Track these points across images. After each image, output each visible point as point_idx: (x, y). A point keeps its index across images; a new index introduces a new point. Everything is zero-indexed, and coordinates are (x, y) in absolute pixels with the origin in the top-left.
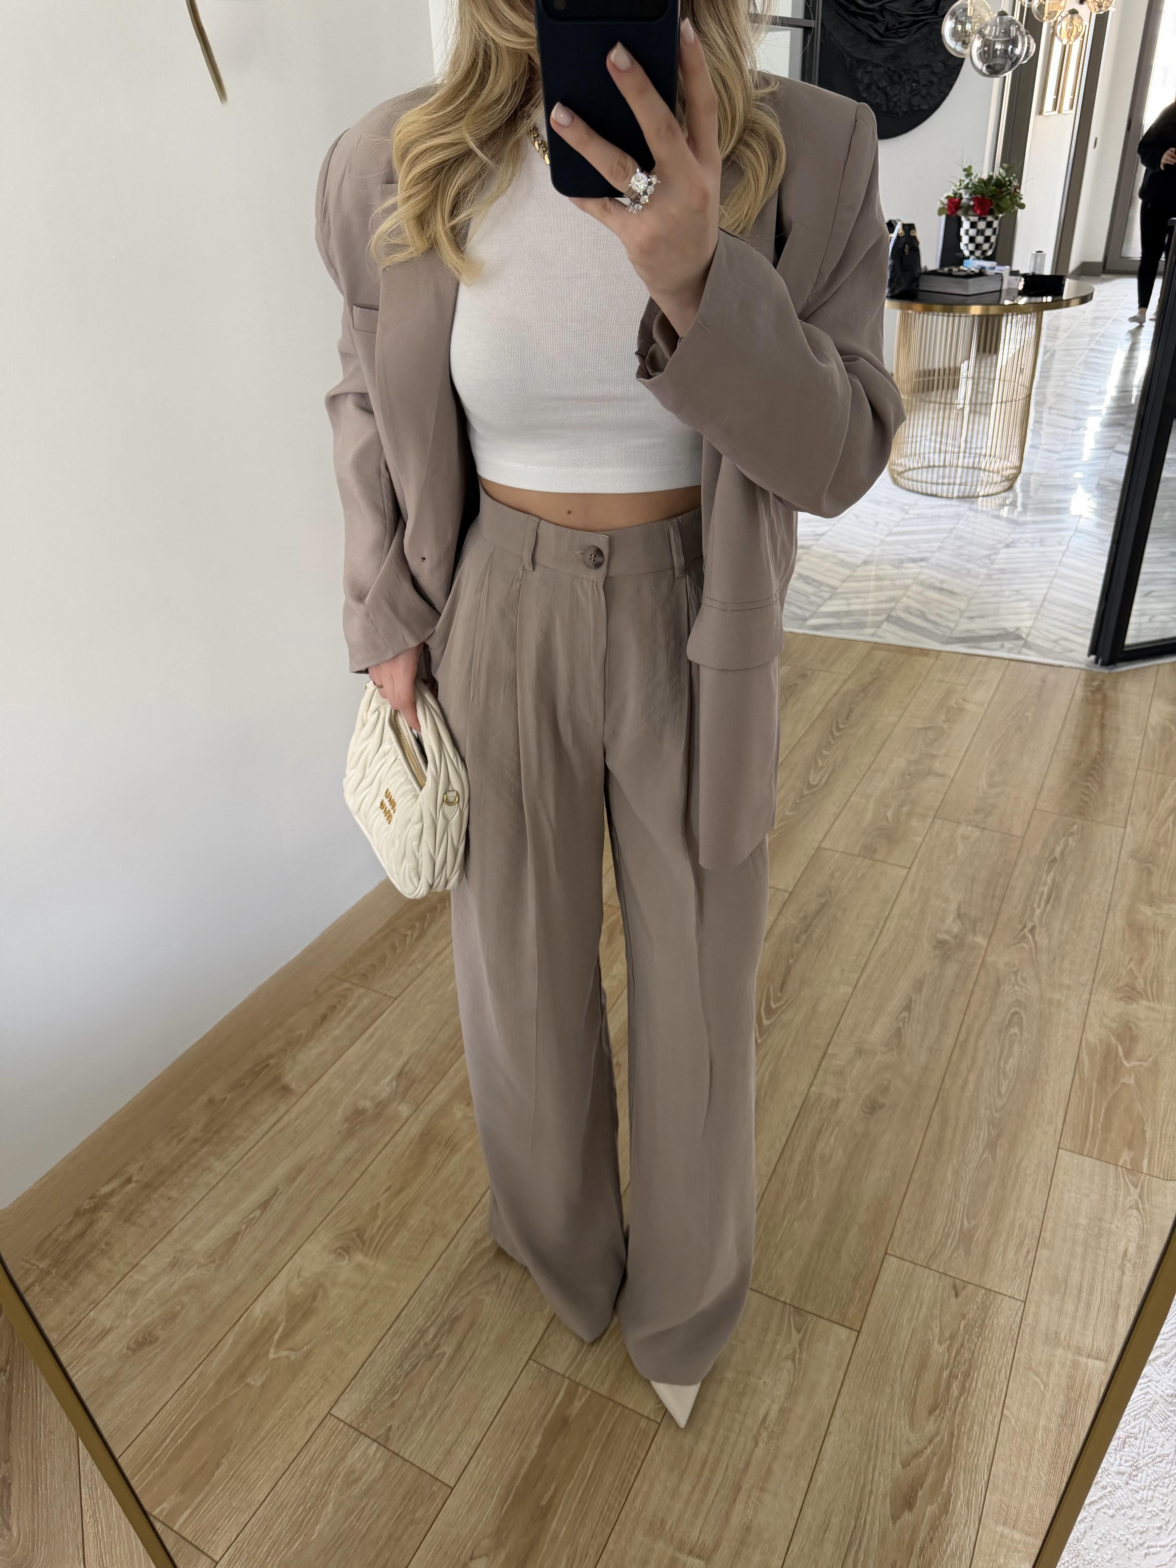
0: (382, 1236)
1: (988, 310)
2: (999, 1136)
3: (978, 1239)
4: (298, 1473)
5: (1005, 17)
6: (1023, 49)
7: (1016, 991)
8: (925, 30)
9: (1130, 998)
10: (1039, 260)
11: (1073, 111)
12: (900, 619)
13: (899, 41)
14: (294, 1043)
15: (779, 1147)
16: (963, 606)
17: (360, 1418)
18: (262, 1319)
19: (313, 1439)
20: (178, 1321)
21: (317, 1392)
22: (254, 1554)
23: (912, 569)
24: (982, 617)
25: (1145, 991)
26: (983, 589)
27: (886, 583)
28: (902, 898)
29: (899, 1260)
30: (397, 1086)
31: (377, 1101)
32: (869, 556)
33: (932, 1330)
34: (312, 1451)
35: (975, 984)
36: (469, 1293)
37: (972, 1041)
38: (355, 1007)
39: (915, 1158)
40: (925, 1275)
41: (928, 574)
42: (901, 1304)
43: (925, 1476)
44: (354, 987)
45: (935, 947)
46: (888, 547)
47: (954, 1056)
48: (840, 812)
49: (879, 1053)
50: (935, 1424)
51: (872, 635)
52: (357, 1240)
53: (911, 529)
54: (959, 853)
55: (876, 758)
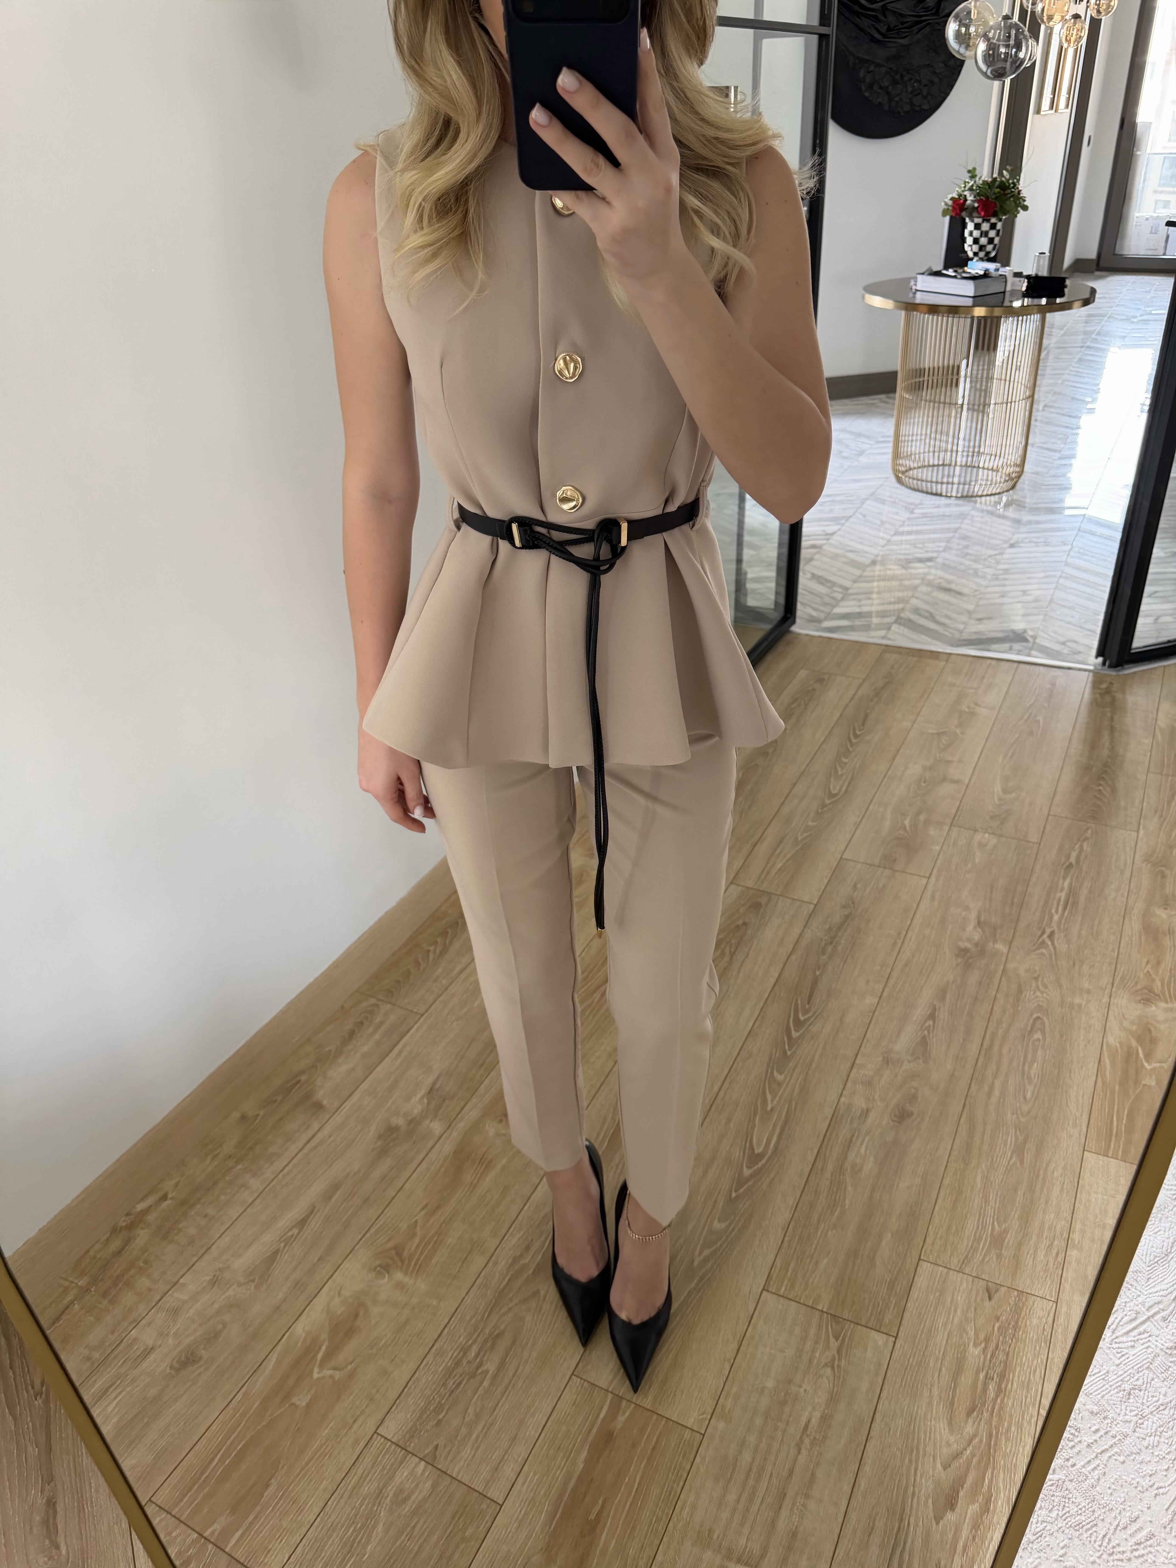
0: (420, 1256)
1: (992, 312)
2: (1025, 1141)
3: (1009, 1242)
4: (348, 1490)
5: (1008, 20)
6: (1026, 53)
7: (1037, 997)
8: (927, 30)
9: (1148, 1000)
10: (1041, 262)
11: (1069, 110)
12: (909, 620)
13: (902, 41)
14: (324, 1060)
15: (811, 1158)
16: (970, 607)
17: (407, 1437)
18: (305, 1339)
19: (361, 1458)
20: (220, 1340)
21: (363, 1411)
23: (920, 569)
24: (990, 618)
25: (1163, 992)
26: (990, 589)
27: (895, 583)
28: (922, 907)
29: (933, 1265)
30: (428, 1104)
31: (409, 1118)
32: (877, 556)
33: (967, 1333)
34: (360, 1471)
35: (997, 991)
36: (510, 1309)
37: (996, 1048)
38: (382, 1023)
39: (945, 1164)
40: (959, 1279)
41: (936, 574)
42: (936, 1309)
43: (966, 1477)
44: (379, 1003)
45: (957, 956)
46: (895, 547)
47: (980, 1063)
48: (860, 822)
49: (906, 1062)
50: (973, 1426)
51: (883, 638)
52: (396, 1258)
53: (915, 528)
54: (977, 860)
55: (891, 765)
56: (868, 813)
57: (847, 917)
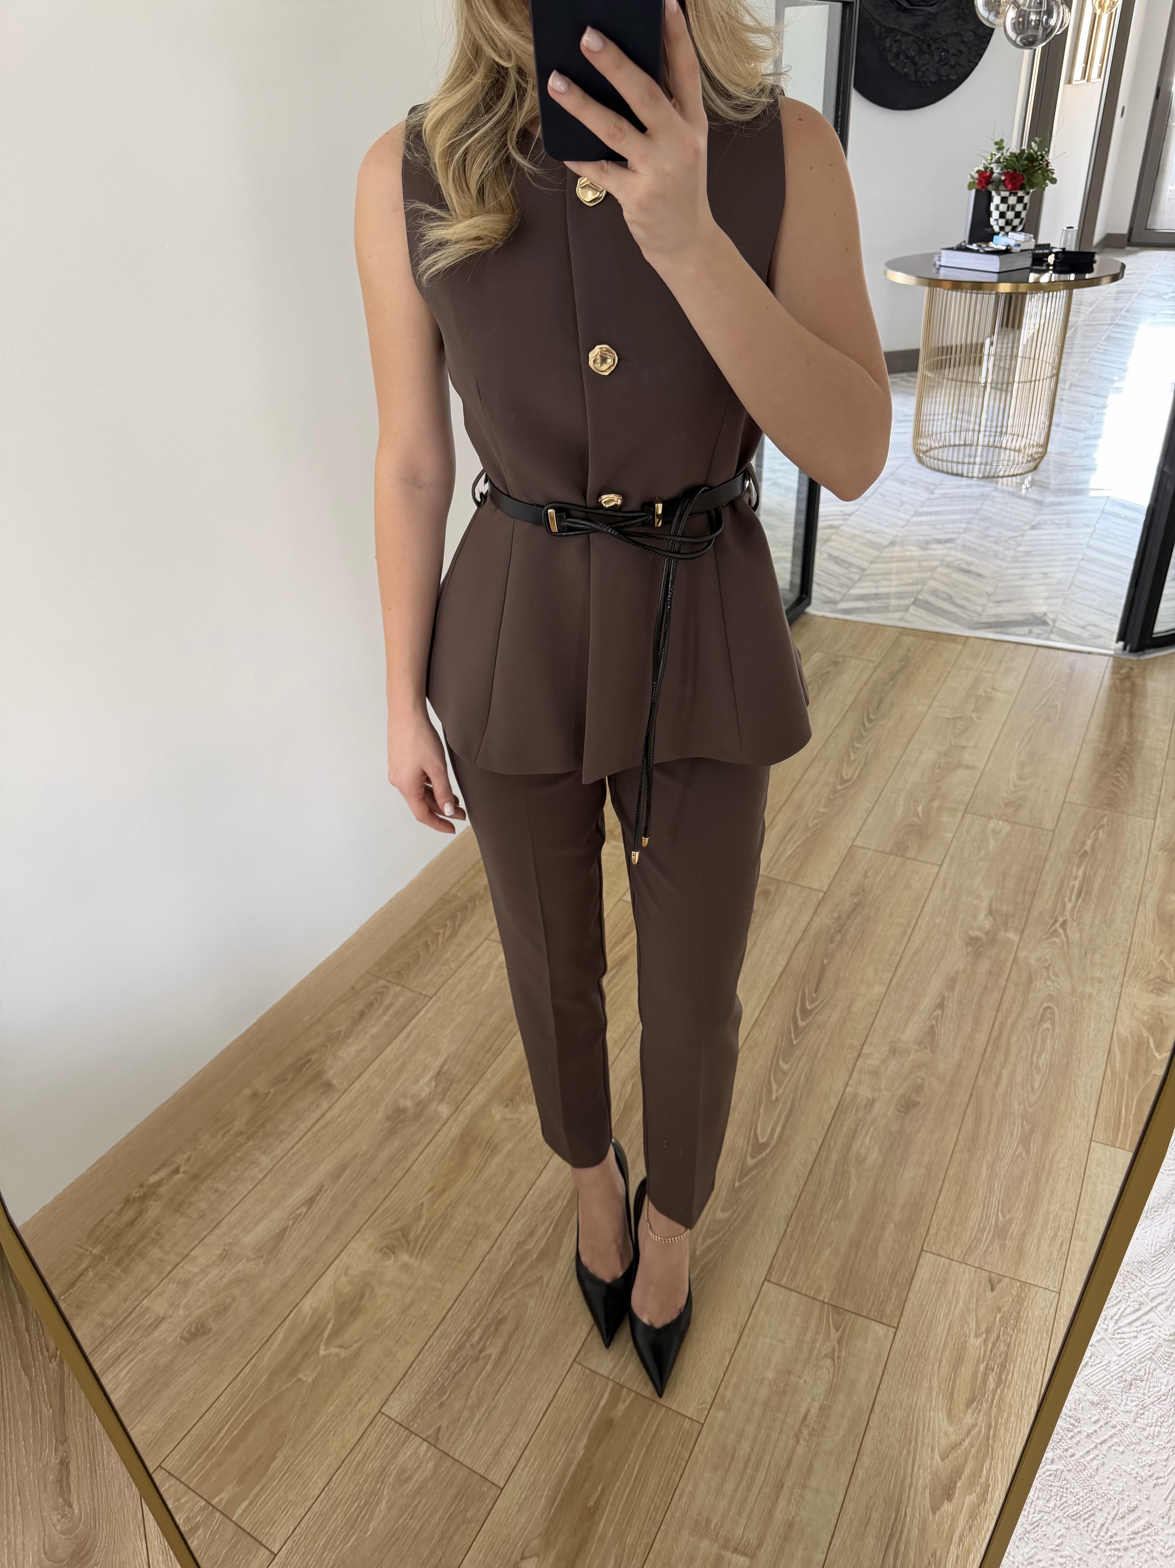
0: (425, 1238)
1: (1016, 288)
2: (1032, 1131)
3: (1012, 1233)
4: (352, 1470)
7: (1048, 986)
9: (1161, 989)
10: (1069, 236)
11: (1102, 80)
12: (927, 602)
14: (334, 1040)
15: (816, 1147)
16: (990, 590)
17: (411, 1417)
18: (312, 1318)
19: (365, 1437)
20: (229, 1313)
21: (368, 1390)
22: (311, 1549)
23: (939, 551)
24: (1009, 601)
26: (1010, 571)
27: (913, 564)
28: (934, 895)
29: (935, 1256)
30: (436, 1086)
31: (418, 1100)
32: (896, 536)
33: (968, 1324)
34: (364, 1450)
35: (1007, 981)
36: (514, 1294)
37: (1004, 1039)
38: (391, 1005)
39: (950, 1155)
40: (962, 1270)
41: (956, 555)
42: (937, 1300)
43: (964, 1468)
44: (389, 985)
45: (967, 945)
46: (914, 528)
47: (988, 1053)
48: (873, 808)
49: (913, 1052)
50: (971, 1418)
51: (901, 619)
52: (403, 1240)
53: (935, 509)
54: (990, 848)
55: (905, 750)
56: (881, 800)
57: (857, 905)
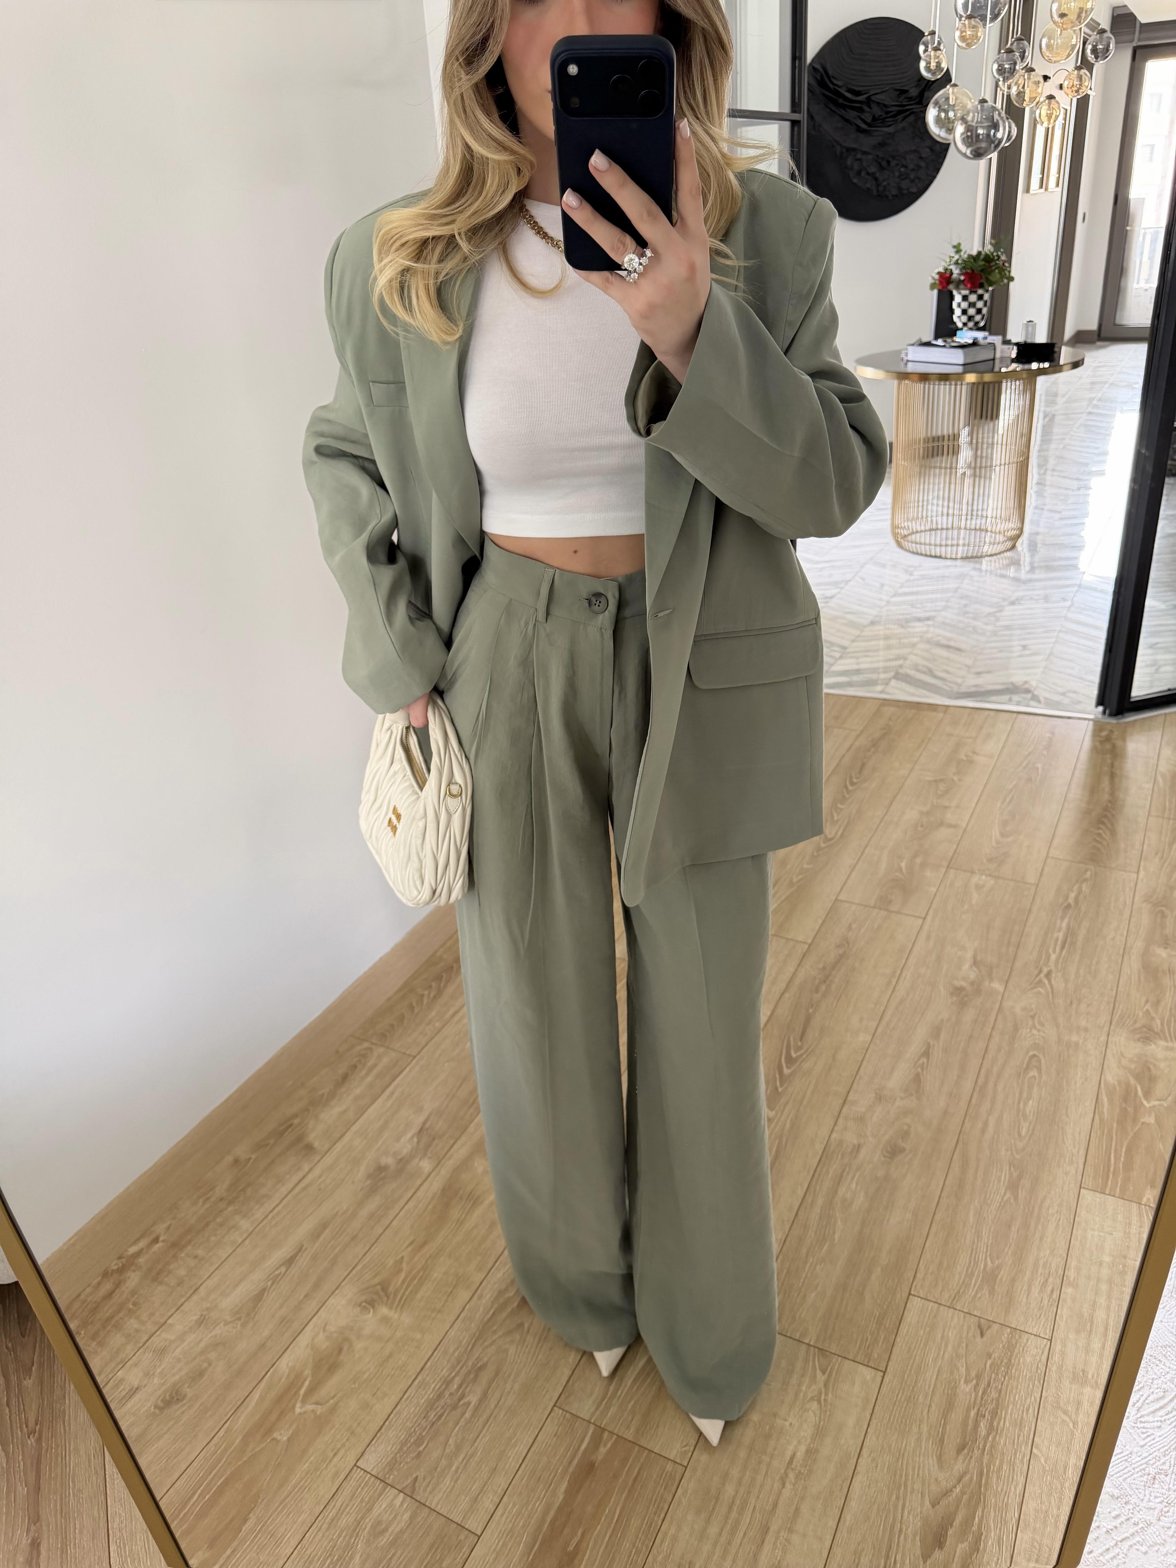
0: (406, 1290)
1: (982, 378)
2: (1020, 1177)
3: (1001, 1279)
4: (326, 1526)
5: (985, 104)
6: (1004, 133)
7: (1034, 1035)
8: (911, 118)
9: (1147, 1038)
10: (1030, 329)
11: (1059, 189)
12: (907, 676)
13: (886, 129)
14: (318, 1102)
15: (801, 1193)
16: (970, 662)
17: (387, 1469)
18: (288, 1375)
19: (340, 1492)
20: (205, 1378)
21: (343, 1445)
23: (919, 627)
24: (989, 672)
25: (1162, 1031)
26: (989, 645)
27: (893, 642)
28: (917, 947)
29: (923, 1301)
30: (418, 1142)
31: (399, 1157)
32: (876, 616)
33: (958, 1370)
34: (338, 1505)
35: (993, 1028)
36: (493, 1342)
37: (991, 1084)
38: (374, 1066)
39: (937, 1200)
40: (950, 1315)
41: (936, 632)
42: (926, 1344)
43: (955, 1515)
44: (373, 1046)
45: (952, 994)
46: (894, 608)
47: (974, 1101)
48: (856, 864)
49: (899, 1099)
50: (963, 1463)
51: (882, 692)
52: (382, 1294)
53: (915, 589)
54: (974, 902)
55: (888, 811)
56: (865, 859)
57: (842, 956)
